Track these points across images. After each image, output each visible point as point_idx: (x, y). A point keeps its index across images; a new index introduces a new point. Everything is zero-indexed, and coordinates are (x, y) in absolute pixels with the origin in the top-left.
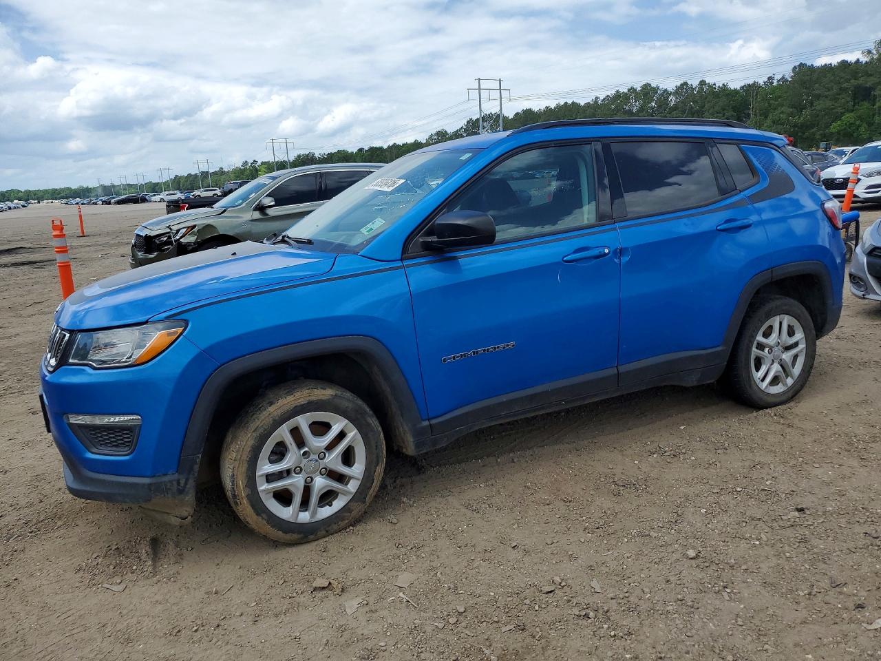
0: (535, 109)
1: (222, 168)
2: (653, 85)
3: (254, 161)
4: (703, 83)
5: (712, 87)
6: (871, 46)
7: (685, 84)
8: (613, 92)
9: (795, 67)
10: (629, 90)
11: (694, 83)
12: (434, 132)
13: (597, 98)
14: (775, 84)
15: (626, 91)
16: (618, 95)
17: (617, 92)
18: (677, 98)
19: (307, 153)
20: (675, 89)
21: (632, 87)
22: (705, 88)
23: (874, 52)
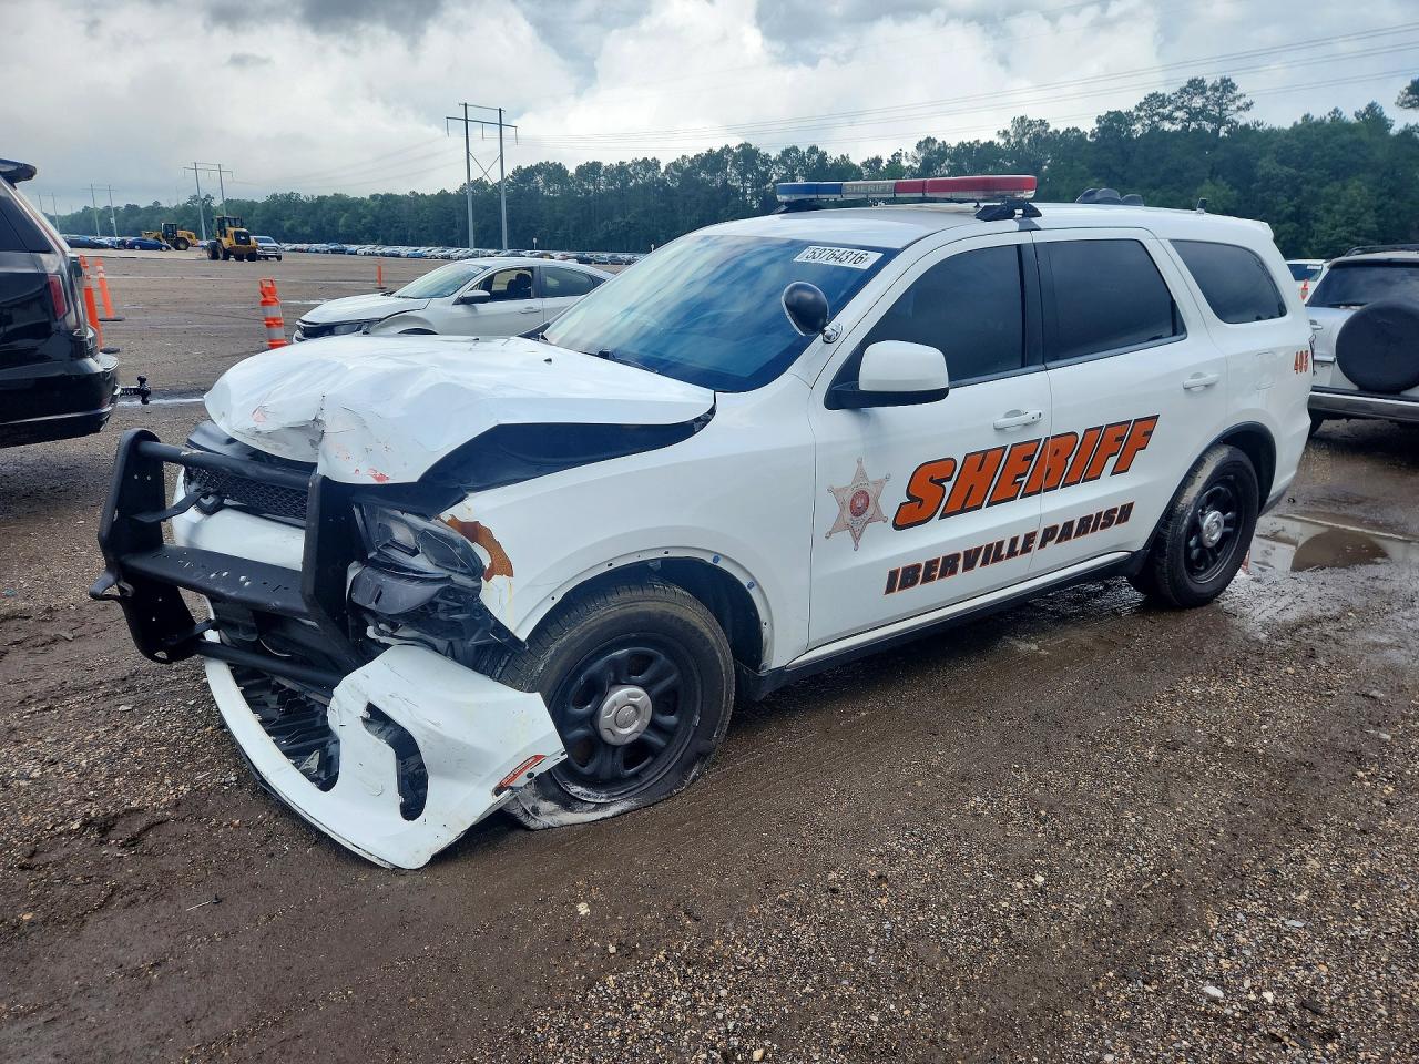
0: (606, 163)
1: (157, 203)
3: (208, 196)
4: (813, 150)
6: (1008, 127)
7: (795, 149)
9: (920, 143)
10: (722, 150)
11: (804, 148)
13: (684, 157)
17: (711, 150)
19: (288, 193)
20: (780, 153)
21: (727, 146)
22: (815, 157)
23: (1012, 134)
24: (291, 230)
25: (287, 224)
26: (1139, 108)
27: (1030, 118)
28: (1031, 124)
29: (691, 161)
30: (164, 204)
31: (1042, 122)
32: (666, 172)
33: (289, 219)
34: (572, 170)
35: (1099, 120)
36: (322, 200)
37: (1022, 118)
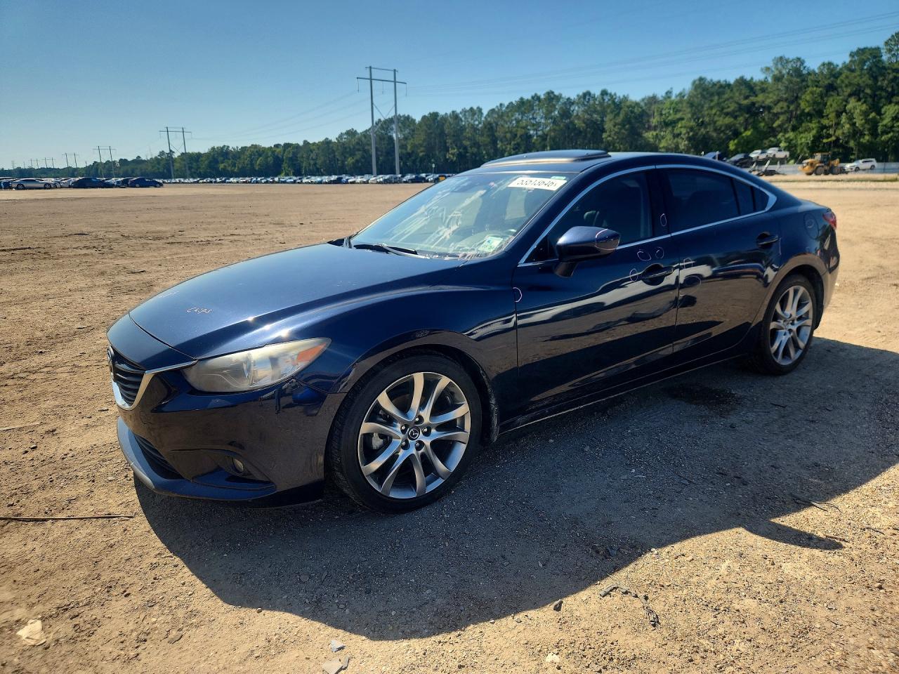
1: (139, 157)
2: (556, 93)
4: (604, 93)
5: (612, 97)
6: (771, 64)
7: (588, 93)
8: (518, 99)
10: (533, 98)
11: (596, 92)
12: (344, 131)
13: (501, 105)
14: (673, 97)
15: (530, 98)
16: (522, 102)
17: (522, 99)
18: (579, 107)
20: (576, 98)
21: (536, 94)
22: (607, 98)
23: (773, 69)
24: (224, 169)
25: (221, 166)
26: (886, 43)
27: (787, 57)
28: (788, 61)
29: (507, 107)
30: (143, 158)
31: (799, 59)
32: (488, 115)
33: (222, 163)
34: (418, 119)
35: (850, 55)
36: (244, 149)
37: (781, 58)
